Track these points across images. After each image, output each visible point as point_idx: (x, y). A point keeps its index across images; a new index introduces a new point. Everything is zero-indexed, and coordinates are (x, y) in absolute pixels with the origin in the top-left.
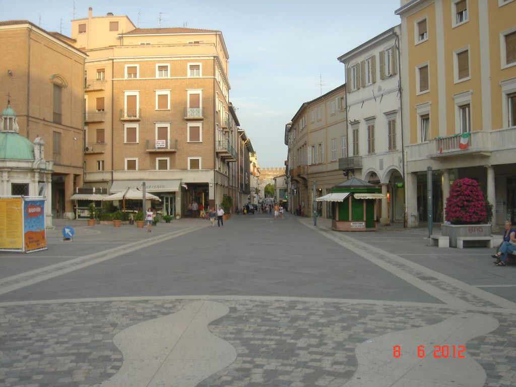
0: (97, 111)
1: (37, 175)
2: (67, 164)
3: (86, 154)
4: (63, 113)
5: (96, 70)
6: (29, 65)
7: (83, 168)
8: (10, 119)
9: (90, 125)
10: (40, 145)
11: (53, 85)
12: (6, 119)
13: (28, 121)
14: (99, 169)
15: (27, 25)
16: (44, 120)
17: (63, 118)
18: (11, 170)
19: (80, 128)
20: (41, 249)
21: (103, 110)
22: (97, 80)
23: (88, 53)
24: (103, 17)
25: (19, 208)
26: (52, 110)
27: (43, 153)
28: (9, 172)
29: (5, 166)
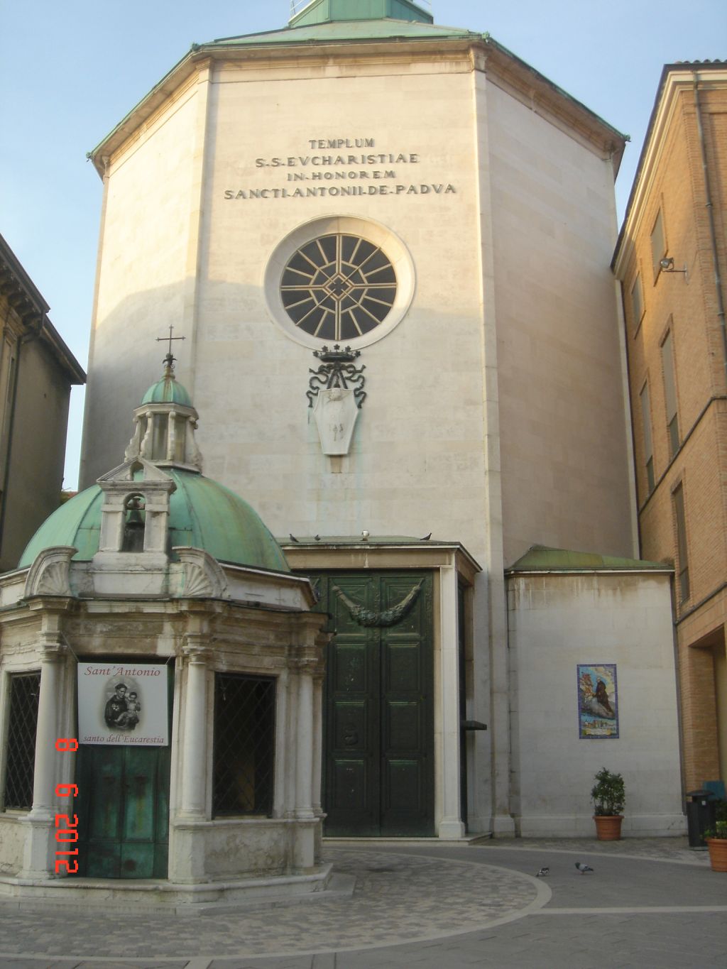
15: (671, 77)
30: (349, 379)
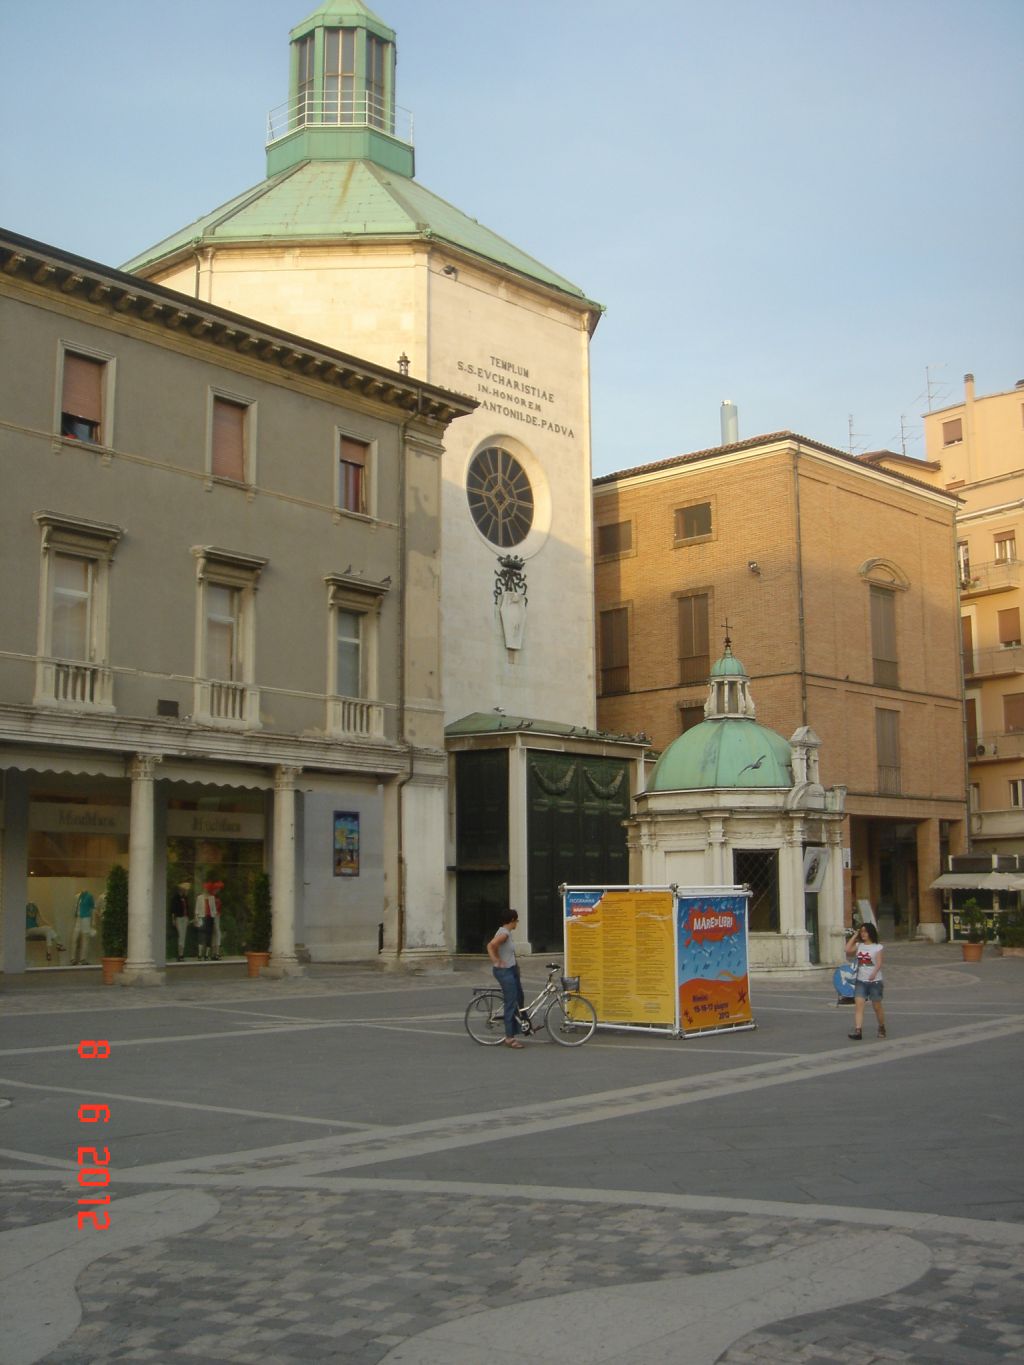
0: (1002, 647)
1: (798, 826)
2: (920, 794)
3: (972, 766)
4: (902, 658)
5: (992, 539)
6: (799, 545)
7: (966, 802)
8: (732, 685)
9: (986, 686)
10: (808, 747)
11: (868, 588)
12: (721, 685)
13: (804, 685)
14: (1016, 803)
15: (787, 444)
16: (847, 680)
17: (902, 671)
18: (730, 815)
19: (954, 695)
20: (734, 1028)
21: (1018, 642)
22: (998, 562)
23: (961, 496)
24: (1002, 395)
25: (665, 918)
26: (871, 653)
27: (816, 767)
28: (725, 820)
29: (715, 805)
30: (517, 584)
